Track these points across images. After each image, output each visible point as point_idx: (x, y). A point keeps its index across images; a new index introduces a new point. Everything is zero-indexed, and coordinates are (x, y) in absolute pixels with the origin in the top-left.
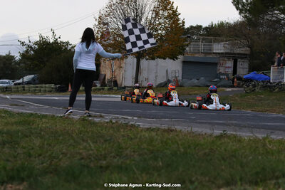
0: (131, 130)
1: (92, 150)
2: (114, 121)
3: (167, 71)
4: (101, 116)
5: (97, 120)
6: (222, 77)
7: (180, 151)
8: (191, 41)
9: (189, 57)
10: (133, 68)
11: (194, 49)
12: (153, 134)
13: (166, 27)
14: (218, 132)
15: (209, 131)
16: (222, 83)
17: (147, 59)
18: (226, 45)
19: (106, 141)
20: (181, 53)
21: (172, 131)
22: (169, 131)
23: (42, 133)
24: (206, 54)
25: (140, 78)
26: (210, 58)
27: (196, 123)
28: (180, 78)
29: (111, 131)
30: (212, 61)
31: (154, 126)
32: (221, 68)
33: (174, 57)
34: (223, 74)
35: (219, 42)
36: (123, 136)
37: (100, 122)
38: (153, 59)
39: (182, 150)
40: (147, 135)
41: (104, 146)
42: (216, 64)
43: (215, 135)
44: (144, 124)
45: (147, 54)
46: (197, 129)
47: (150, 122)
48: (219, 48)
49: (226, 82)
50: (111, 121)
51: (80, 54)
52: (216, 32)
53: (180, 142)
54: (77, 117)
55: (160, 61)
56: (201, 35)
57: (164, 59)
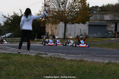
0: (61, 61)
1: (41, 71)
2: (53, 56)
3: (80, 30)
4: (46, 54)
5: (44, 56)
6: (109, 32)
7: (87, 71)
8: (93, 14)
9: (92, 22)
10: (63, 29)
11: (94, 18)
12: (73, 63)
13: (80, 7)
14: (107, 61)
15: (102, 61)
16: (109, 36)
17: (70, 24)
18: (111, 16)
19: (48, 67)
20: (87, 21)
21: (83, 61)
22: (82, 61)
23: (15, 63)
24: (100, 20)
25: (67, 34)
26: (103, 23)
27: (96, 57)
28: (87, 33)
29: (51, 62)
30: (104, 25)
31: (73, 59)
32: (108, 28)
33: (84, 23)
34: (110, 31)
35: (107, 14)
36: (57, 64)
37: (45, 57)
38: (73, 24)
39: (88, 71)
40: (70, 63)
41: (47, 69)
42: (106, 26)
43: (105, 62)
44: (68, 58)
45: (70, 21)
46: (96, 60)
47: (72, 57)
48: (107, 17)
49: (111, 35)
50: (51, 56)
51: (24, 21)
52: (105, 9)
53: (86, 67)
54: (33, 55)
55: (77, 25)
56: (98, 11)
57: (79, 24)
